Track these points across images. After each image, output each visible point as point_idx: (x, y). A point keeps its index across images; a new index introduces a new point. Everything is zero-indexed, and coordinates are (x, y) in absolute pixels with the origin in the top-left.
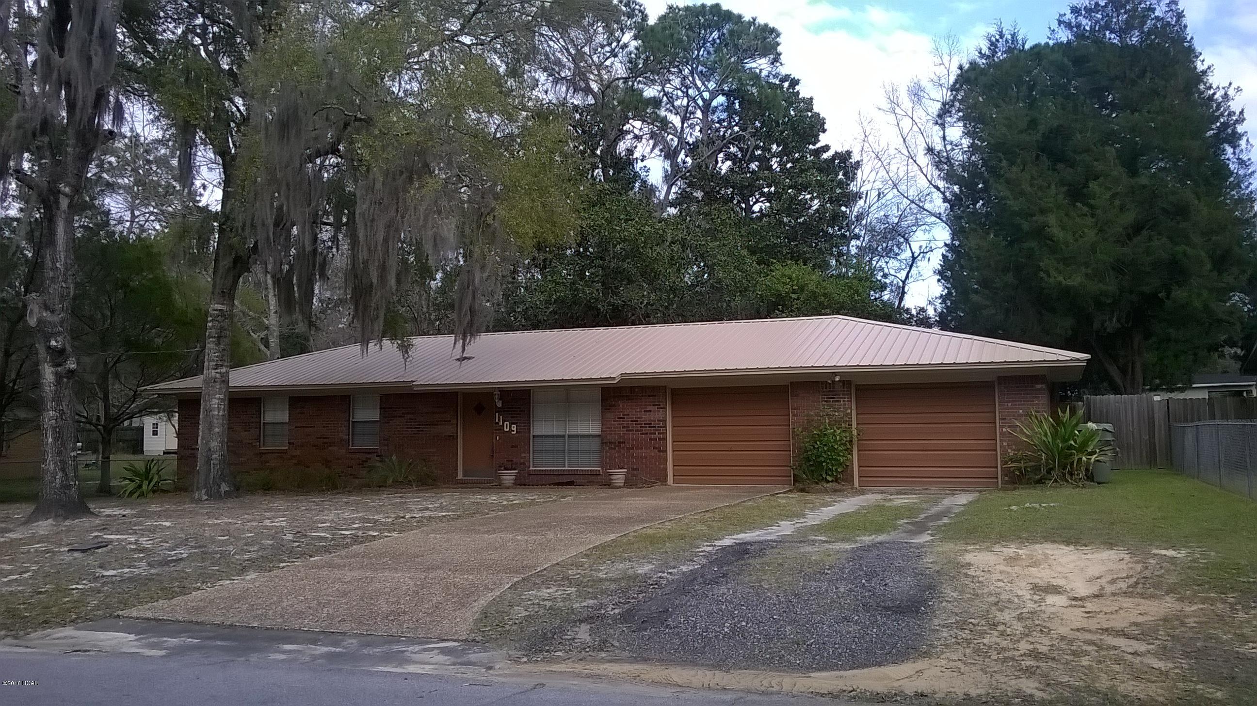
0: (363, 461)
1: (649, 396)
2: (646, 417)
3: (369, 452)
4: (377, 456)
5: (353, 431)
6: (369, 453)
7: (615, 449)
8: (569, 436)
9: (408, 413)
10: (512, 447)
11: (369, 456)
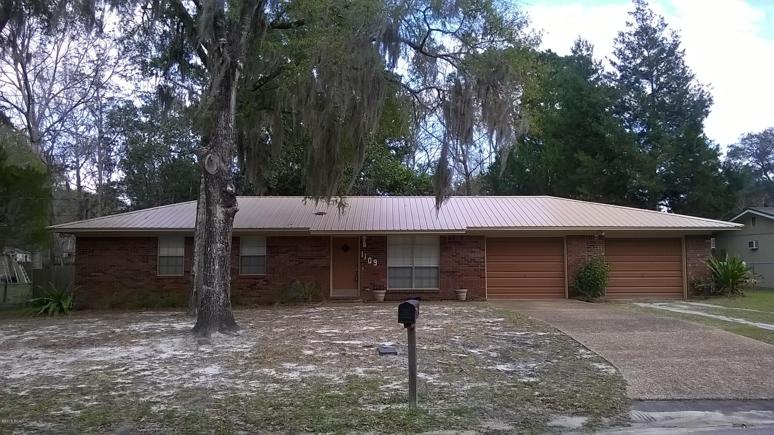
0: (251, 285)
1: (474, 242)
2: (472, 256)
3: (255, 278)
4: (264, 281)
5: (241, 263)
6: (258, 279)
7: (449, 276)
8: (415, 267)
9: (290, 251)
10: (374, 274)
11: (257, 281)
